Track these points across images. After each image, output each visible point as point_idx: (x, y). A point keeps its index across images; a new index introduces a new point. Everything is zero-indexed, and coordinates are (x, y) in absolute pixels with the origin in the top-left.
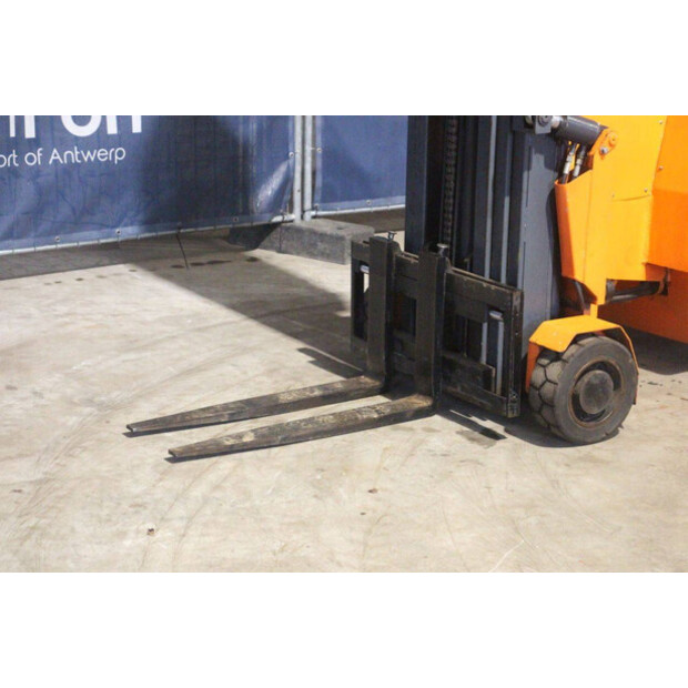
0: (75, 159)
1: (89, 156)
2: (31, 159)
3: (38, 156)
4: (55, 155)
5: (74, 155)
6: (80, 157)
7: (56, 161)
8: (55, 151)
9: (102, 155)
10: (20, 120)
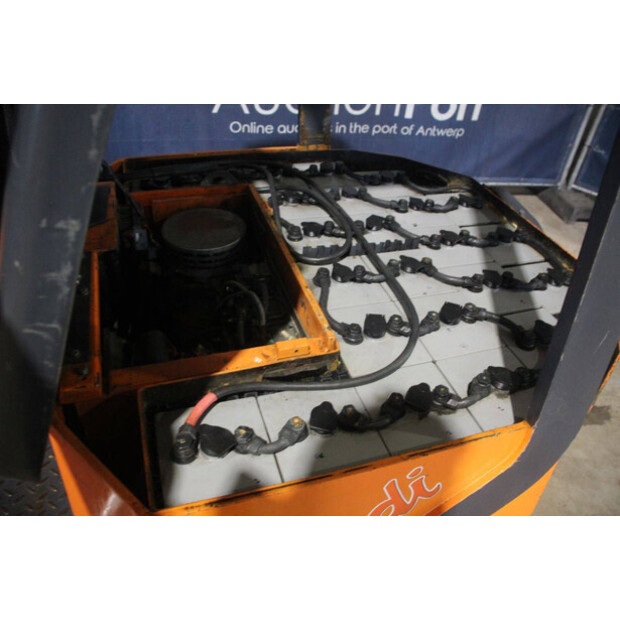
0: (432, 134)
1: (441, 132)
2: (405, 131)
3: (409, 130)
4: (421, 130)
5: (433, 131)
6: (436, 133)
7: (420, 134)
8: (422, 128)
9: (449, 132)
10: (403, 107)
